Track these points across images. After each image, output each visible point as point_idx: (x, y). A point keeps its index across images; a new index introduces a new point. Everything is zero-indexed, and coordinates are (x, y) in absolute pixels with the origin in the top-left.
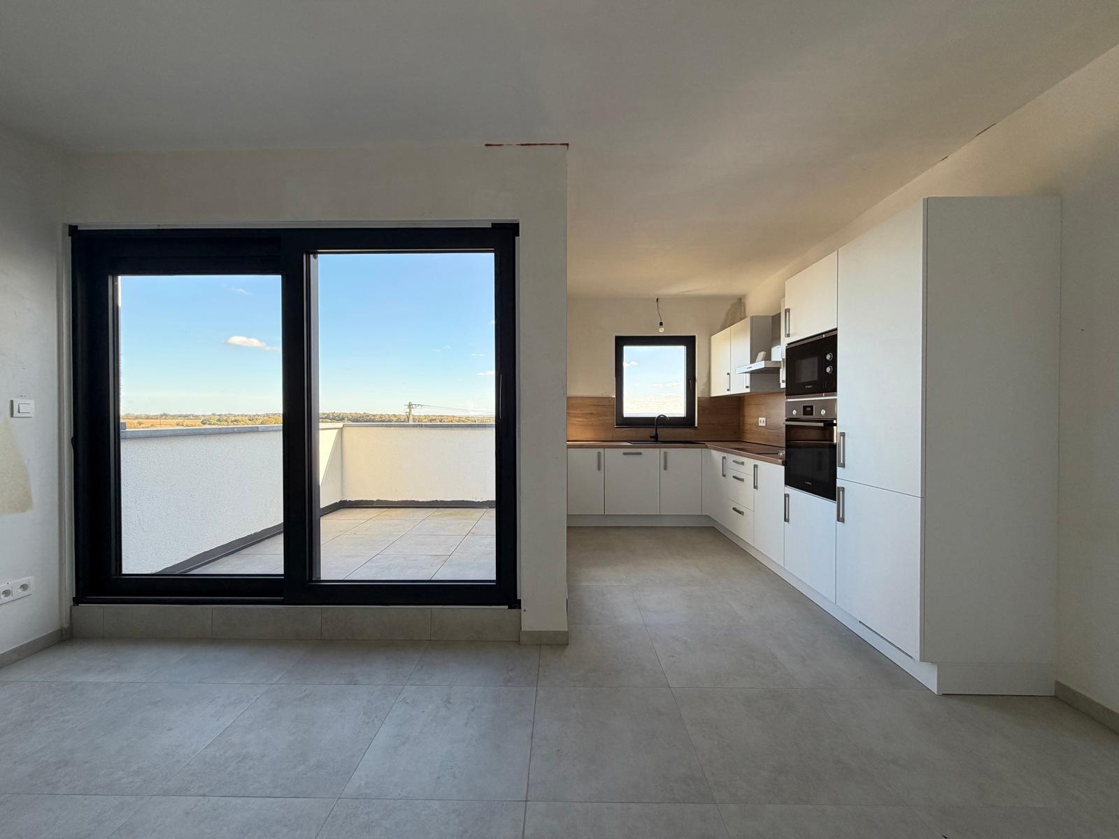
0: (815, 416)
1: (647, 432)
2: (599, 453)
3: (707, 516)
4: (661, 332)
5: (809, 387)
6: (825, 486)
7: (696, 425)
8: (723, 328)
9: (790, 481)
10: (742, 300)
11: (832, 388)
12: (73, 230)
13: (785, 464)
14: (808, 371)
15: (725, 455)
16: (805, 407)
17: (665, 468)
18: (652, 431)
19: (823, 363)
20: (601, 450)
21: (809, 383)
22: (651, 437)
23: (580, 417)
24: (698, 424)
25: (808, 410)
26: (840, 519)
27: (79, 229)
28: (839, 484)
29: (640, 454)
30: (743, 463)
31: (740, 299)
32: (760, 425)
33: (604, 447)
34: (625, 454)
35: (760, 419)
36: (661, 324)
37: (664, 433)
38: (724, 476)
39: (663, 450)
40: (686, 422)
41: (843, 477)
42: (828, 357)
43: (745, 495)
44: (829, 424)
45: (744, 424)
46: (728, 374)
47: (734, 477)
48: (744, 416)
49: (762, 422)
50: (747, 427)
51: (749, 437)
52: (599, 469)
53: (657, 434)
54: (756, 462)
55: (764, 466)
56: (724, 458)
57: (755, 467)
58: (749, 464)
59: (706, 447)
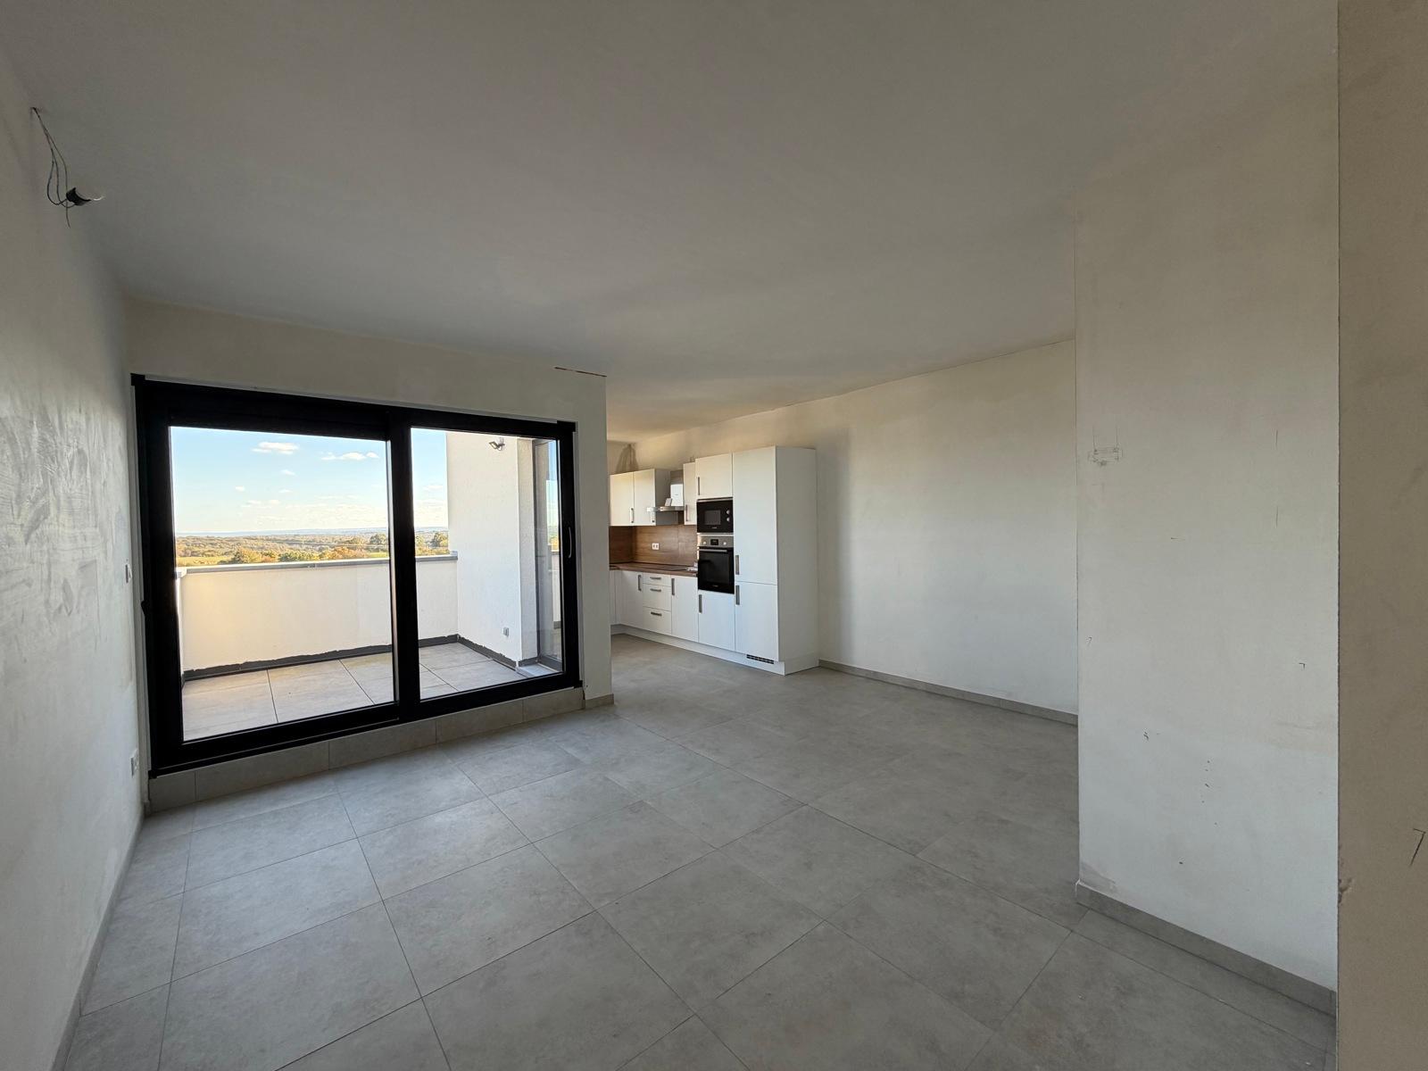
0: (720, 545)
3: (620, 625)
5: (714, 528)
6: (726, 586)
9: (702, 586)
11: (730, 529)
12: (137, 380)
13: (698, 576)
14: (714, 518)
15: (641, 573)
16: (712, 540)
19: (724, 516)
21: (715, 526)
25: (715, 542)
26: (738, 603)
27: (147, 379)
28: (736, 584)
30: (660, 579)
32: (652, 549)
35: (653, 544)
38: (640, 589)
41: (738, 580)
42: (727, 512)
43: (664, 601)
44: (731, 551)
45: (636, 548)
46: (632, 512)
47: (651, 590)
48: (636, 541)
49: (655, 546)
50: (640, 550)
51: (642, 559)
54: (673, 577)
55: (679, 579)
56: (639, 576)
57: (673, 580)
58: (666, 578)
59: (619, 569)
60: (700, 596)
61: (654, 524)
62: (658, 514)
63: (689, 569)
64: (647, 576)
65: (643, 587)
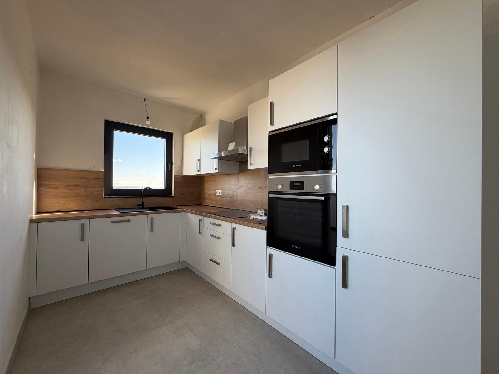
0: (306, 190)
1: (135, 201)
2: (83, 225)
3: (183, 261)
4: (148, 124)
5: (298, 165)
7: (173, 195)
8: (191, 130)
9: (272, 242)
10: (203, 116)
11: (327, 167)
13: (267, 229)
14: (296, 152)
15: (201, 218)
16: (293, 183)
17: (152, 231)
18: (140, 200)
20: (86, 222)
22: (139, 205)
23: (61, 188)
24: (174, 194)
25: (298, 186)
29: (129, 221)
30: (219, 225)
31: (201, 115)
32: (216, 194)
33: (90, 218)
34: (112, 222)
35: (216, 191)
36: (148, 118)
37: (148, 201)
38: (200, 233)
39: (150, 216)
40: (165, 193)
42: (326, 138)
45: (203, 194)
46: (199, 160)
47: (211, 235)
48: (203, 189)
49: (218, 193)
50: (206, 196)
51: (207, 202)
52: (82, 239)
53: (143, 203)
54: (235, 225)
55: (243, 231)
56: (200, 220)
57: (234, 229)
58: (227, 226)
59: (184, 211)
60: (270, 256)
61: (217, 171)
62: (220, 159)
63: (253, 217)
64: (207, 221)
65: (204, 231)
